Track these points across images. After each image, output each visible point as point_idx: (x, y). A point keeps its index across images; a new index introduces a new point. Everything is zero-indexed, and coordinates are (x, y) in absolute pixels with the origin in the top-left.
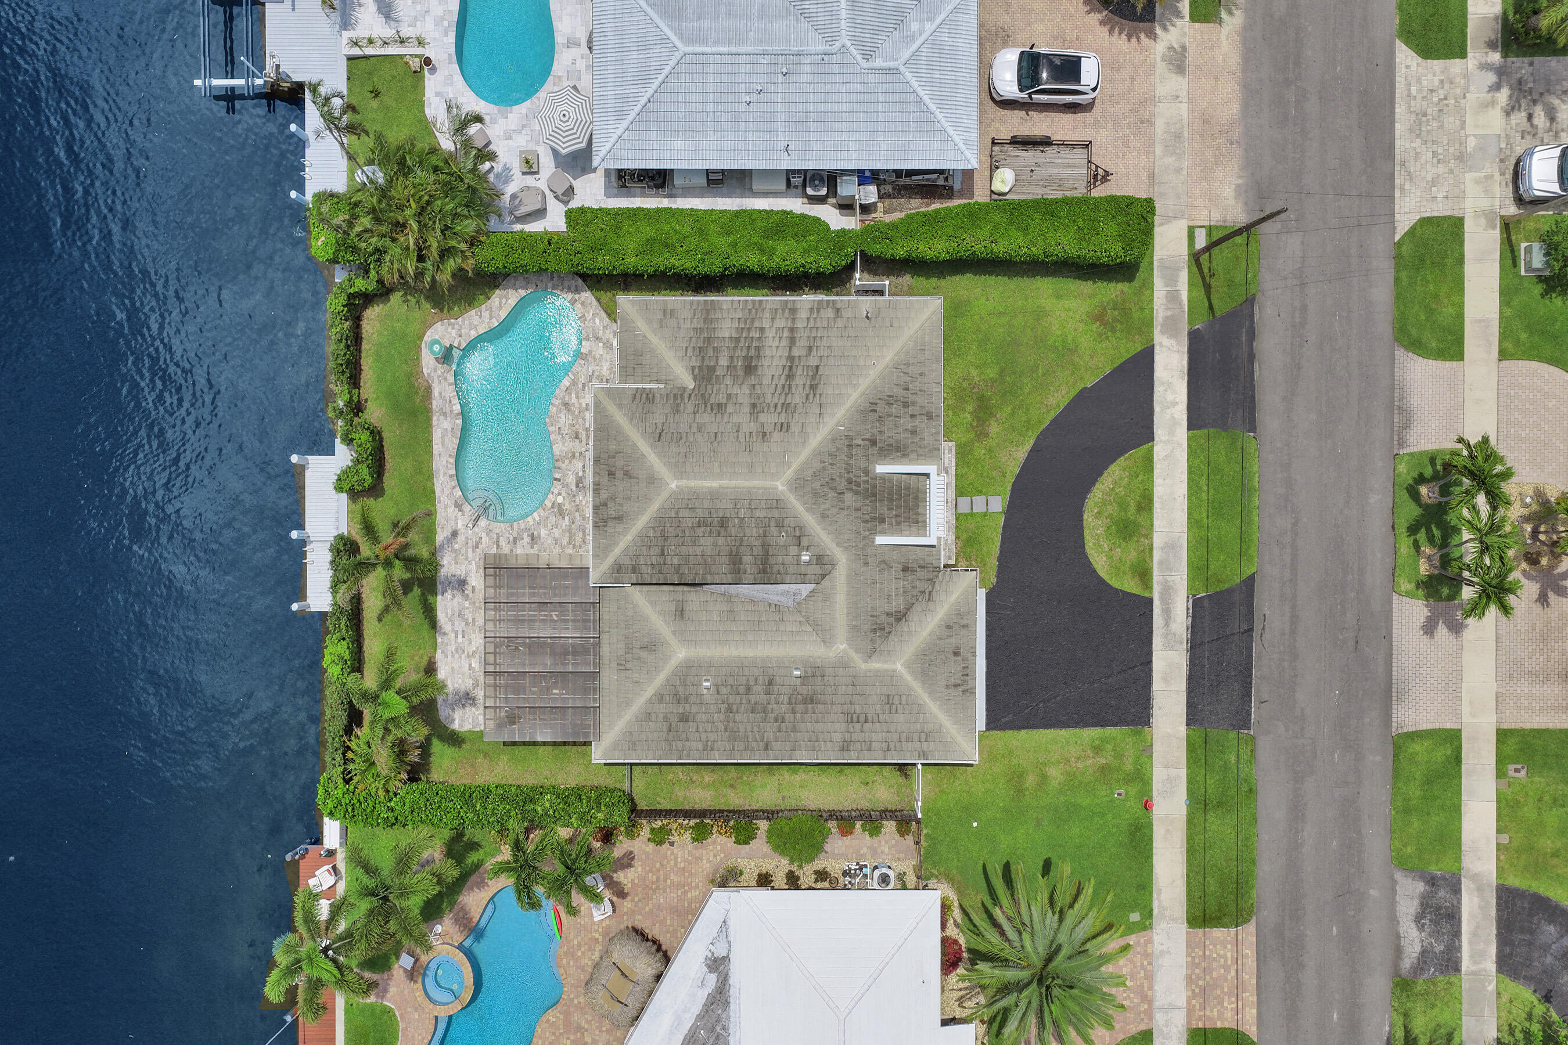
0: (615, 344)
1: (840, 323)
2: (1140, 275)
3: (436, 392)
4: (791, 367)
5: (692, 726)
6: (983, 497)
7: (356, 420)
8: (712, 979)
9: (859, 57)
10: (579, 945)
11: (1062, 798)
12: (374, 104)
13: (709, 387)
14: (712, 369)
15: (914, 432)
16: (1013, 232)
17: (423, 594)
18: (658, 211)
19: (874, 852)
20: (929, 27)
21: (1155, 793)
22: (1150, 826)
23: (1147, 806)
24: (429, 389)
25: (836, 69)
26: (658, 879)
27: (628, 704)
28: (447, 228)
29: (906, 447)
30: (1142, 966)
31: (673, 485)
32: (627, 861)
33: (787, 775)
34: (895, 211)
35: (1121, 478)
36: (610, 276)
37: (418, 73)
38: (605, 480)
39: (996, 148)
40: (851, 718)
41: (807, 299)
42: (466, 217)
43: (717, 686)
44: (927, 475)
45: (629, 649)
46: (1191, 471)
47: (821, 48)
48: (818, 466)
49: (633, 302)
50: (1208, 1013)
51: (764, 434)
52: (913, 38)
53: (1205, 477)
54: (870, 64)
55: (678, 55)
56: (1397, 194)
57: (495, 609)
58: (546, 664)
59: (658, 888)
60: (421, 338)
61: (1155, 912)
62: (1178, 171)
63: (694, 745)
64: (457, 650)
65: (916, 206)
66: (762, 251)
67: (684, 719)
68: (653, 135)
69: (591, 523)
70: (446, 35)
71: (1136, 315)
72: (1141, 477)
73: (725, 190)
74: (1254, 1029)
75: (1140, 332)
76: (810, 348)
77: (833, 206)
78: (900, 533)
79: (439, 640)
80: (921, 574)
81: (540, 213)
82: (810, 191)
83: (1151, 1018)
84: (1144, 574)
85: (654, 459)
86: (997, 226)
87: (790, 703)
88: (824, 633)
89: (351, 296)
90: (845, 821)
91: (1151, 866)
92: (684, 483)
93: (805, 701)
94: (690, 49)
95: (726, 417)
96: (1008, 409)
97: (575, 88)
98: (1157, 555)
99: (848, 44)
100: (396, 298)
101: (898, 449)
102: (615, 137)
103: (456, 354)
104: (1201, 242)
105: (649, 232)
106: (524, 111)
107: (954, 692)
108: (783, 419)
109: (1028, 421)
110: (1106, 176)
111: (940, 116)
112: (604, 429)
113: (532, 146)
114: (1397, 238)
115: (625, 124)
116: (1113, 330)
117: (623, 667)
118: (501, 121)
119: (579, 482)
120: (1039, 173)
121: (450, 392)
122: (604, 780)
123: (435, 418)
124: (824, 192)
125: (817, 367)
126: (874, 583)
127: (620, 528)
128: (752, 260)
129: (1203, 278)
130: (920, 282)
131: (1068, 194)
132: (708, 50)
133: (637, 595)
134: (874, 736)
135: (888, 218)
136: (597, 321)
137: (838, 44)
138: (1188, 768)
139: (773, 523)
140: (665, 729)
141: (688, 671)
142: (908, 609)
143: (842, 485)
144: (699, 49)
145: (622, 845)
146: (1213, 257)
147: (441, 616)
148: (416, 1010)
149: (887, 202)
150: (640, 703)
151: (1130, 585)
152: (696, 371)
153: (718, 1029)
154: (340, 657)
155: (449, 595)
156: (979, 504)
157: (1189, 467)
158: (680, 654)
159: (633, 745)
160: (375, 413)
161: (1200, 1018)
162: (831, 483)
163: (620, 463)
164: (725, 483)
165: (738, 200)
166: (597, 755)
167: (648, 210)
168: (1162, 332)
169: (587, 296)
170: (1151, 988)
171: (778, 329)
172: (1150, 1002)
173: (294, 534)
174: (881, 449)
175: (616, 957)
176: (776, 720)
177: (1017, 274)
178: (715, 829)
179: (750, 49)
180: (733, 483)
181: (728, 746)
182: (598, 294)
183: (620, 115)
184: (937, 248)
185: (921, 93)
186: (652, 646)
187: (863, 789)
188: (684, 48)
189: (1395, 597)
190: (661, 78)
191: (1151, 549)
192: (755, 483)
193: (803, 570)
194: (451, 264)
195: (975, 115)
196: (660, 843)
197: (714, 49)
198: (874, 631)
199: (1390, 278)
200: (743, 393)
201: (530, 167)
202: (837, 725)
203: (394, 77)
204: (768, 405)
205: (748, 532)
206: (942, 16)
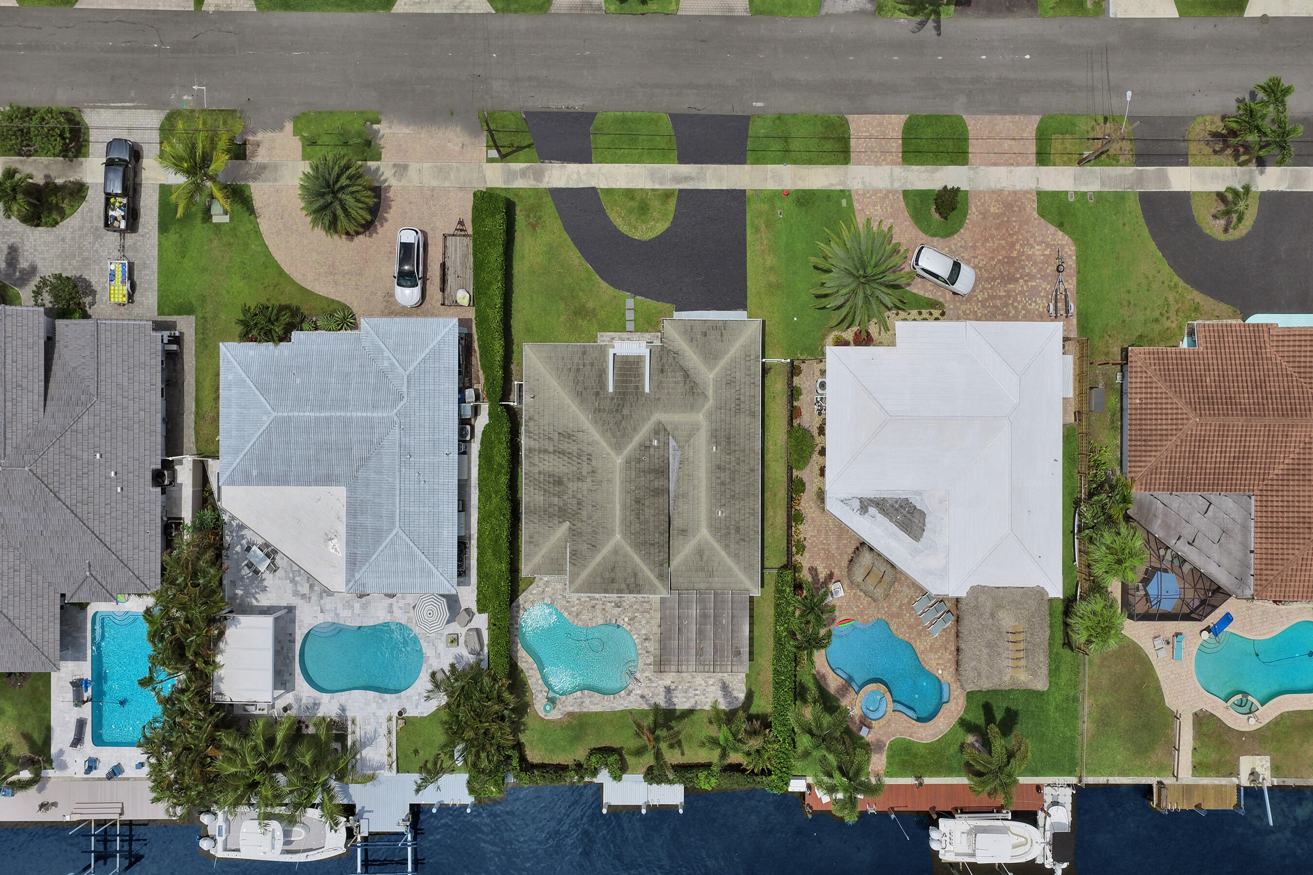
0: (546, 579)
1: (536, 417)
2: (511, 197)
3: (570, 709)
4: (559, 453)
5: (742, 524)
6: (627, 312)
7: (585, 766)
8: (872, 510)
9: (402, 403)
10: (857, 607)
11: (783, 255)
12: (421, 753)
13: (569, 511)
14: (560, 509)
15: (592, 365)
16: (490, 292)
17: (675, 719)
18: (478, 547)
19: (810, 392)
20: (387, 353)
21: (780, 188)
22: (797, 191)
23: (787, 193)
24: (570, 714)
25: (408, 420)
26: (823, 549)
27: (730, 570)
28: (487, 697)
29: (600, 370)
30: (870, 197)
31: (618, 536)
32: (813, 571)
33: (770, 455)
34: (478, 376)
35: (617, 212)
36: (511, 581)
37: (407, 721)
38: (616, 586)
39: (446, 303)
40: (738, 411)
41: (524, 440)
42: (482, 684)
43: (721, 506)
44: (614, 355)
45: (702, 570)
46: (613, 162)
47: (397, 431)
48: (609, 434)
49: (526, 565)
50: (894, 150)
51: (593, 472)
52: (392, 365)
53: (618, 151)
54: (406, 396)
55: (401, 532)
56: (471, 11)
57: (681, 665)
58: (710, 628)
59: (828, 549)
60: (542, 719)
61: (842, 188)
62: (458, 169)
63: (752, 523)
64: (704, 695)
65: (476, 359)
66: (499, 472)
67: (738, 530)
68: (441, 550)
69: (638, 596)
70: (386, 701)
71: (532, 201)
72: (617, 198)
73: (467, 499)
74: (902, 116)
75: (541, 198)
76: (549, 438)
77: (475, 420)
78: (643, 374)
79: (699, 707)
80: (664, 360)
81: (478, 631)
82: (468, 438)
83: (897, 191)
84: (667, 195)
85: (605, 551)
86: (487, 305)
87: (730, 454)
88: (695, 429)
89: (521, 770)
90: (794, 413)
91: (818, 190)
92: (617, 530)
93: (729, 443)
94: (398, 525)
95: (585, 499)
96: (581, 293)
97: (414, 607)
98: (657, 187)
99: (395, 411)
100: (523, 738)
101: (600, 376)
102: (442, 577)
103: (551, 694)
104: (494, 153)
105: (489, 552)
106: (426, 644)
107: (725, 337)
108: (585, 458)
109: (587, 279)
110: (461, 223)
111: (432, 346)
112: (590, 587)
113: (444, 639)
114: (494, 12)
115: (435, 570)
116: (540, 218)
117: (711, 574)
118: (431, 661)
119: (618, 606)
120: (459, 273)
121: (570, 698)
122: (771, 587)
123: (584, 710)
124: (468, 427)
125: (559, 434)
126: (669, 393)
127: (640, 575)
128: (504, 479)
129: (514, 152)
130: (515, 360)
131: (471, 251)
132: (398, 511)
133: (675, 563)
134: (748, 394)
135: (482, 381)
136: (534, 592)
137: (396, 419)
138: (767, 164)
139: (638, 466)
140: (742, 543)
141: (714, 528)
142: (681, 368)
143: (619, 416)
144: (397, 518)
145: (805, 576)
146: (502, 144)
147: (686, 706)
148: (890, 725)
149: (474, 381)
150: (730, 562)
151: (672, 204)
152: (561, 520)
153: (897, 506)
154: (706, 777)
155: (675, 700)
156: (630, 315)
157: (611, 162)
158: (704, 533)
159: (751, 566)
160: (580, 754)
161: (897, 156)
162: (618, 424)
163: (607, 575)
164: (617, 500)
165: (472, 489)
166: (756, 593)
167: (478, 554)
168: (541, 182)
169: (521, 599)
170: (881, 191)
171: (540, 462)
172: (889, 192)
173: (644, 811)
174: (601, 388)
175: (860, 580)
176: (739, 464)
177: (511, 288)
178: (797, 508)
179: (398, 482)
180: (617, 494)
181: (752, 498)
182: (520, 591)
183: (430, 574)
184: (498, 346)
185: (419, 360)
186: (700, 552)
187: (777, 400)
188: (397, 529)
189: (679, 13)
190: (412, 545)
191: (653, 190)
192: (618, 477)
193: (662, 444)
194: (506, 695)
195: (430, 320)
196: (804, 547)
197: (398, 507)
198: (693, 393)
199: (514, 16)
200: (572, 486)
201: (454, 640)
202: (742, 420)
203: (408, 739)
204: (579, 469)
205: (643, 483)
206: (381, 343)
